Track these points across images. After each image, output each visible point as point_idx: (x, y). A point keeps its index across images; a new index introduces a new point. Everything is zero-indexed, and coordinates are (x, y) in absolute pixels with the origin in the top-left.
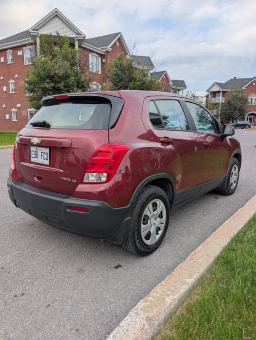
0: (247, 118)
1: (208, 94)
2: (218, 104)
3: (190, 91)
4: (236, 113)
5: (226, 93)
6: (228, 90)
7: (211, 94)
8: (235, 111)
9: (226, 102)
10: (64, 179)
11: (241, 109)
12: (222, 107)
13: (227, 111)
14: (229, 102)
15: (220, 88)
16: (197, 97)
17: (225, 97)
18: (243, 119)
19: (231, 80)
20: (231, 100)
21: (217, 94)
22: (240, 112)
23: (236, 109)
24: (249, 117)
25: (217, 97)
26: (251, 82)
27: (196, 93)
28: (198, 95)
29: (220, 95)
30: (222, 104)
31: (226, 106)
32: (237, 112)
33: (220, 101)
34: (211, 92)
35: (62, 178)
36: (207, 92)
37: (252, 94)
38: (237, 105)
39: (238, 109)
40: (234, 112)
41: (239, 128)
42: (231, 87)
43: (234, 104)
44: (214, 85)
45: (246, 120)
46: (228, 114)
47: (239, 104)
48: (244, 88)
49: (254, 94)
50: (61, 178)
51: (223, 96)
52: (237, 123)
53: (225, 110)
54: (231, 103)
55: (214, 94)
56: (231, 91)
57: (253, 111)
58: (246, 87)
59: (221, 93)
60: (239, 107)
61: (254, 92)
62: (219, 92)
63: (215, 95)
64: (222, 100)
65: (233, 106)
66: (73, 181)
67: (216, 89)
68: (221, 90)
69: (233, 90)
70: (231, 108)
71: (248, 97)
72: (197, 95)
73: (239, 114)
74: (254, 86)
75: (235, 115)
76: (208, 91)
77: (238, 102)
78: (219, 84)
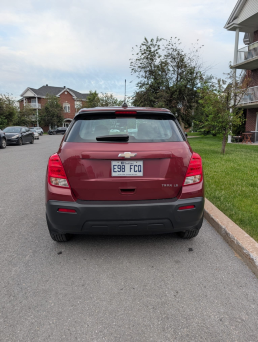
0: (64, 124)
1: (23, 98)
2: (35, 110)
3: (4, 94)
4: (54, 120)
5: (42, 99)
6: (44, 97)
7: (25, 99)
8: (53, 117)
9: (44, 108)
10: (165, 185)
11: (58, 116)
12: (39, 114)
13: (46, 117)
14: (46, 109)
15: (35, 94)
16: (13, 102)
17: (41, 103)
18: (61, 125)
19: (44, 87)
20: (48, 107)
21: (32, 99)
22: (58, 118)
23: (54, 116)
24: (66, 123)
25: (33, 103)
26: (63, 91)
27: (11, 97)
28: (14, 100)
29: (36, 101)
30: (39, 109)
31: (44, 113)
32: (55, 118)
33: (36, 107)
34: (25, 97)
35: (164, 185)
36: (21, 97)
37: (66, 102)
38: (55, 111)
39: (56, 116)
40: (53, 119)
41: (60, 134)
42: (47, 94)
43: (51, 111)
44: (28, 90)
45: (63, 126)
46: (47, 120)
47: (56, 111)
48: (58, 96)
49: (67, 102)
50: (162, 185)
51: (39, 103)
52: (58, 129)
53: (44, 117)
54: (49, 109)
55: (29, 99)
56: (46, 98)
57: (69, 118)
58: (60, 95)
59: (37, 99)
60: (57, 114)
61: (67, 100)
62: (34, 98)
63: (30, 101)
64: (39, 106)
65: (51, 112)
66: (175, 185)
67: (30, 94)
68: (36, 96)
69: (48, 97)
70: (50, 115)
71: (62, 104)
72: (12, 100)
73: (58, 121)
74: (66, 95)
75: (54, 122)
76: (22, 95)
77: (56, 109)
78: (33, 90)
